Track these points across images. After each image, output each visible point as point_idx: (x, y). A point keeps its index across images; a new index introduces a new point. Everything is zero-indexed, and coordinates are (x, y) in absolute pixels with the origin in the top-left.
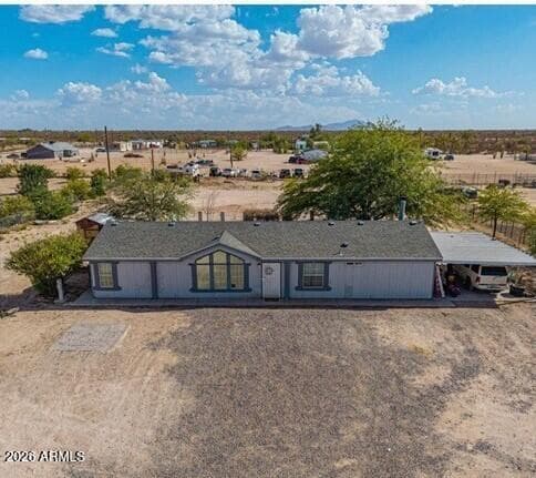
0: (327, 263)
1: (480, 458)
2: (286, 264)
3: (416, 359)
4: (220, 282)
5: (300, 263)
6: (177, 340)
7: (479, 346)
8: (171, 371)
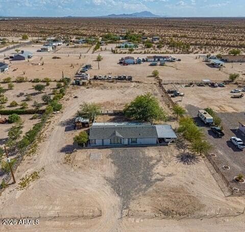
0: (136, 139)
1: (158, 175)
2: (129, 139)
3: (151, 158)
4: (116, 142)
5: (132, 139)
6: (111, 156)
7: (163, 156)
8: (112, 163)
